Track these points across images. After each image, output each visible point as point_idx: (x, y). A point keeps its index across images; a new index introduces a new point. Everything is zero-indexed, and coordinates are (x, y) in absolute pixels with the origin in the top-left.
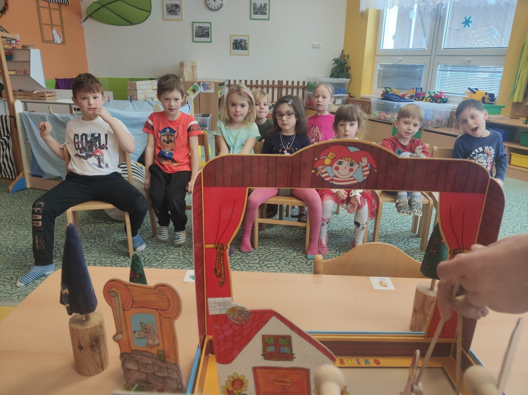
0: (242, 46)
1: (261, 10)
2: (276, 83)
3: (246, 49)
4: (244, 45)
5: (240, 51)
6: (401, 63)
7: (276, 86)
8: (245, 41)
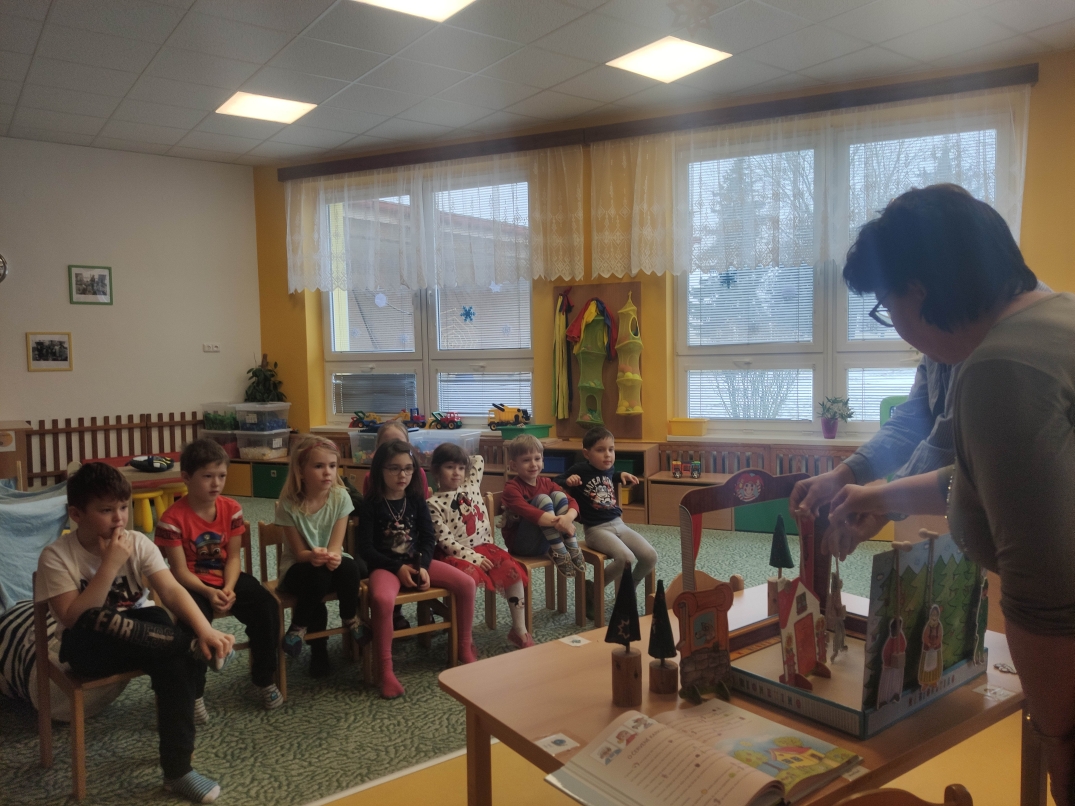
0: (54, 354)
1: (93, 286)
2: (136, 420)
3: (66, 359)
4: (60, 352)
5: (51, 364)
6: (374, 372)
7: (137, 426)
8: (61, 344)
